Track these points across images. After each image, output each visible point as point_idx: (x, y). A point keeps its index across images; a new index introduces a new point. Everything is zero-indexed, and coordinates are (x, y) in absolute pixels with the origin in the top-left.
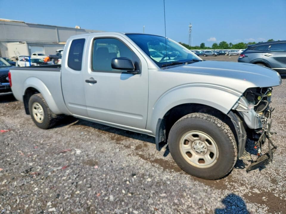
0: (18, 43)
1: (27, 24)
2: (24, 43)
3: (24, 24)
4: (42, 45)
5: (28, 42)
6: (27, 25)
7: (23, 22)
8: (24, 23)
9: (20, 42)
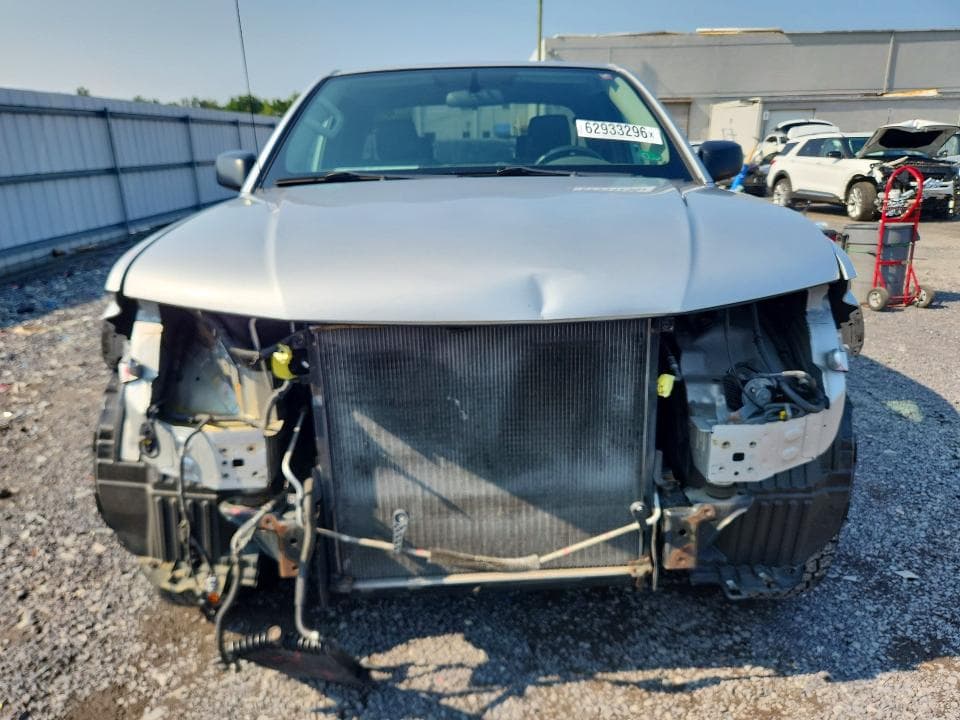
0: (737, 103)
1: (789, 35)
2: (754, 102)
3: (779, 38)
4: (811, 106)
5: (767, 100)
6: (787, 40)
7: (776, 32)
8: (781, 32)
9: (743, 100)
